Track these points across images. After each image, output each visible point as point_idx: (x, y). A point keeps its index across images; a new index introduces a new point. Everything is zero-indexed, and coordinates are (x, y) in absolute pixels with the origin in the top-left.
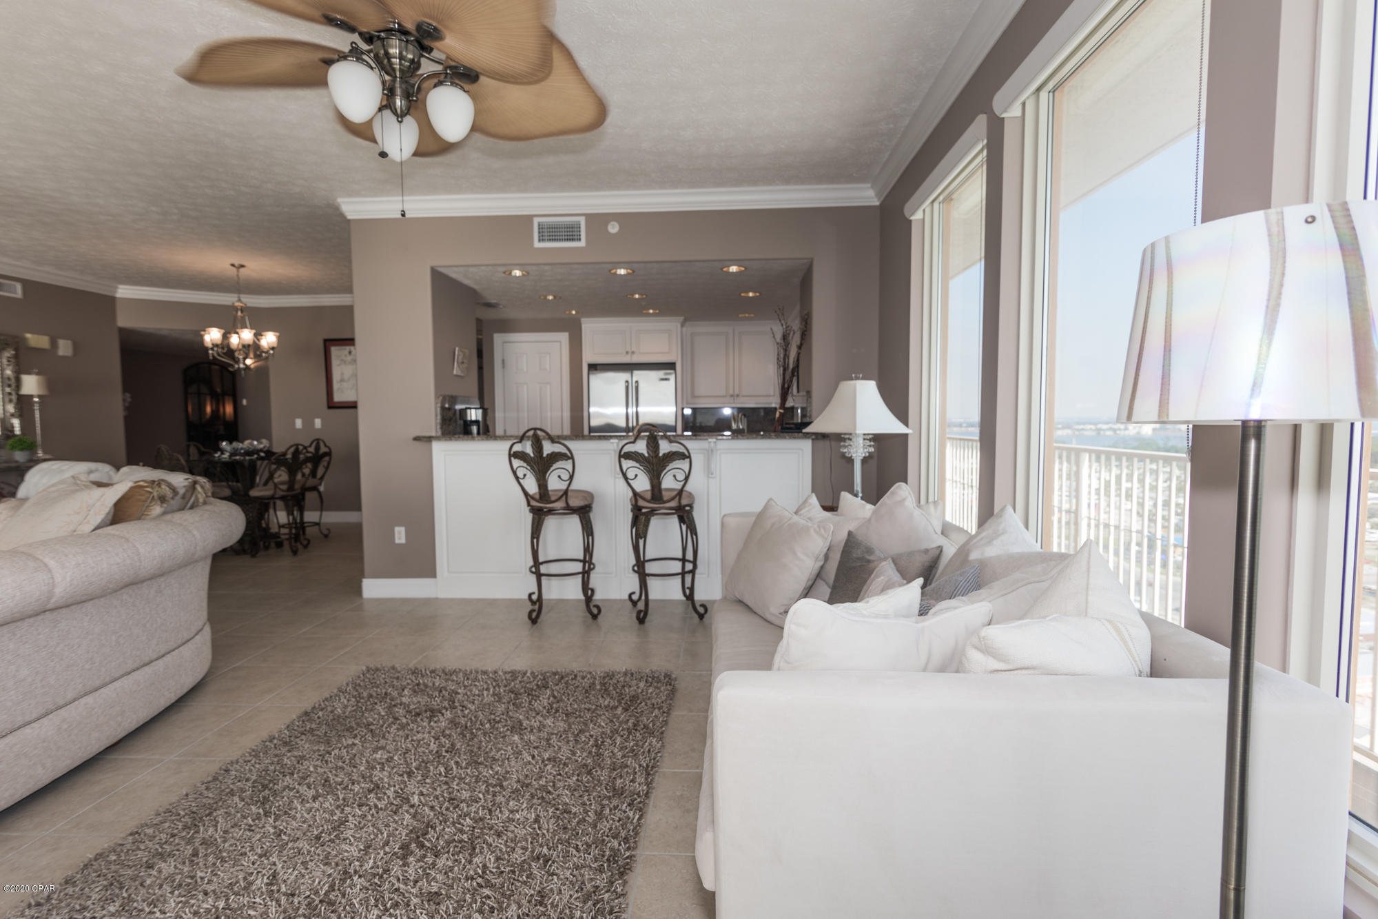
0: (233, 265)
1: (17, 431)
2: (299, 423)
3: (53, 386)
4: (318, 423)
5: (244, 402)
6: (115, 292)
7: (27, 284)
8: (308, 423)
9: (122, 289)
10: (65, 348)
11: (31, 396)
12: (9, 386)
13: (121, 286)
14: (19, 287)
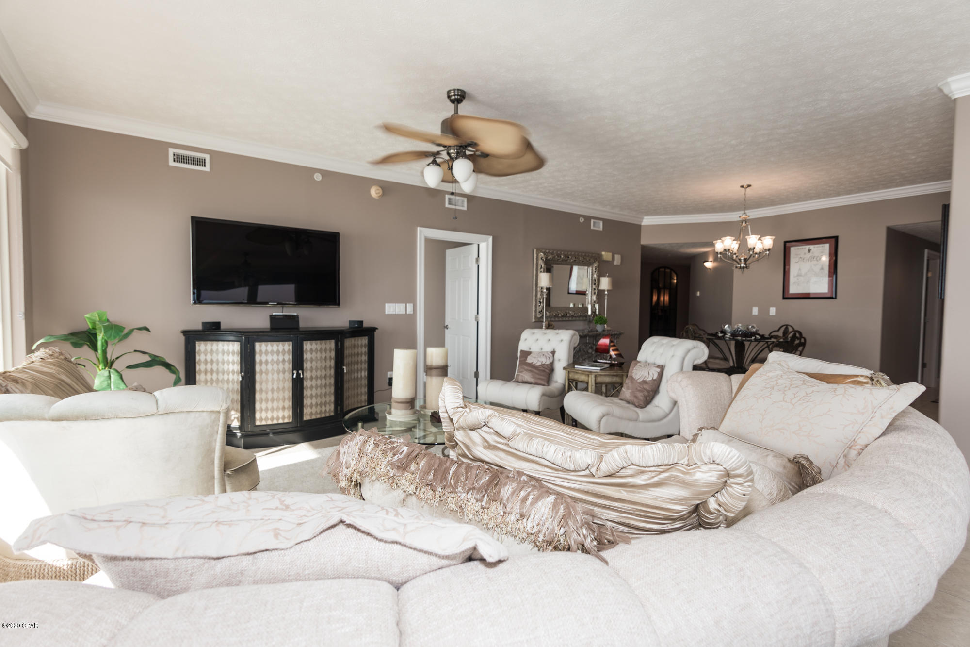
0: (742, 187)
1: (597, 313)
2: (755, 311)
3: (614, 283)
4: (773, 311)
5: (698, 294)
6: (642, 222)
7: (606, 222)
8: (764, 311)
9: (646, 219)
10: (617, 260)
11: (604, 291)
12: (595, 284)
13: (645, 217)
14: (601, 223)
